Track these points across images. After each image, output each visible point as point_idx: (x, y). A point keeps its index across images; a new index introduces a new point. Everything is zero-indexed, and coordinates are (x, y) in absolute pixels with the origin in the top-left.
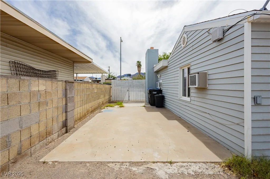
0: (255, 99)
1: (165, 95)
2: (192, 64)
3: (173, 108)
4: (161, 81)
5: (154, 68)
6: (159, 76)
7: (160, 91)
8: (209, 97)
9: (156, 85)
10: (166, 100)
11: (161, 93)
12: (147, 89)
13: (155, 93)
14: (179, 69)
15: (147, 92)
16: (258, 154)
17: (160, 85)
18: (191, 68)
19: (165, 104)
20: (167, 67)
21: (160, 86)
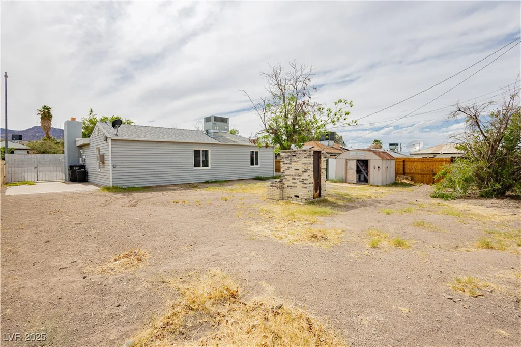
0: (113, 166)
1: (88, 170)
2: (101, 148)
3: (94, 179)
4: (84, 157)
5: (76, 141)
6: (82, 151)
7: (83, 167)
8: (106, 167)
9: (79, 161)
10: (89, 174)
11: (85, 169)
12: (67, 165)
13: (77, 168)
14: (95, 149)
15: (67, 168)
16: (115, 185)
17: (83, 160)
18: (101, 150)
19: (89, 178)
20: (88, 144)
21: (83, 162)
